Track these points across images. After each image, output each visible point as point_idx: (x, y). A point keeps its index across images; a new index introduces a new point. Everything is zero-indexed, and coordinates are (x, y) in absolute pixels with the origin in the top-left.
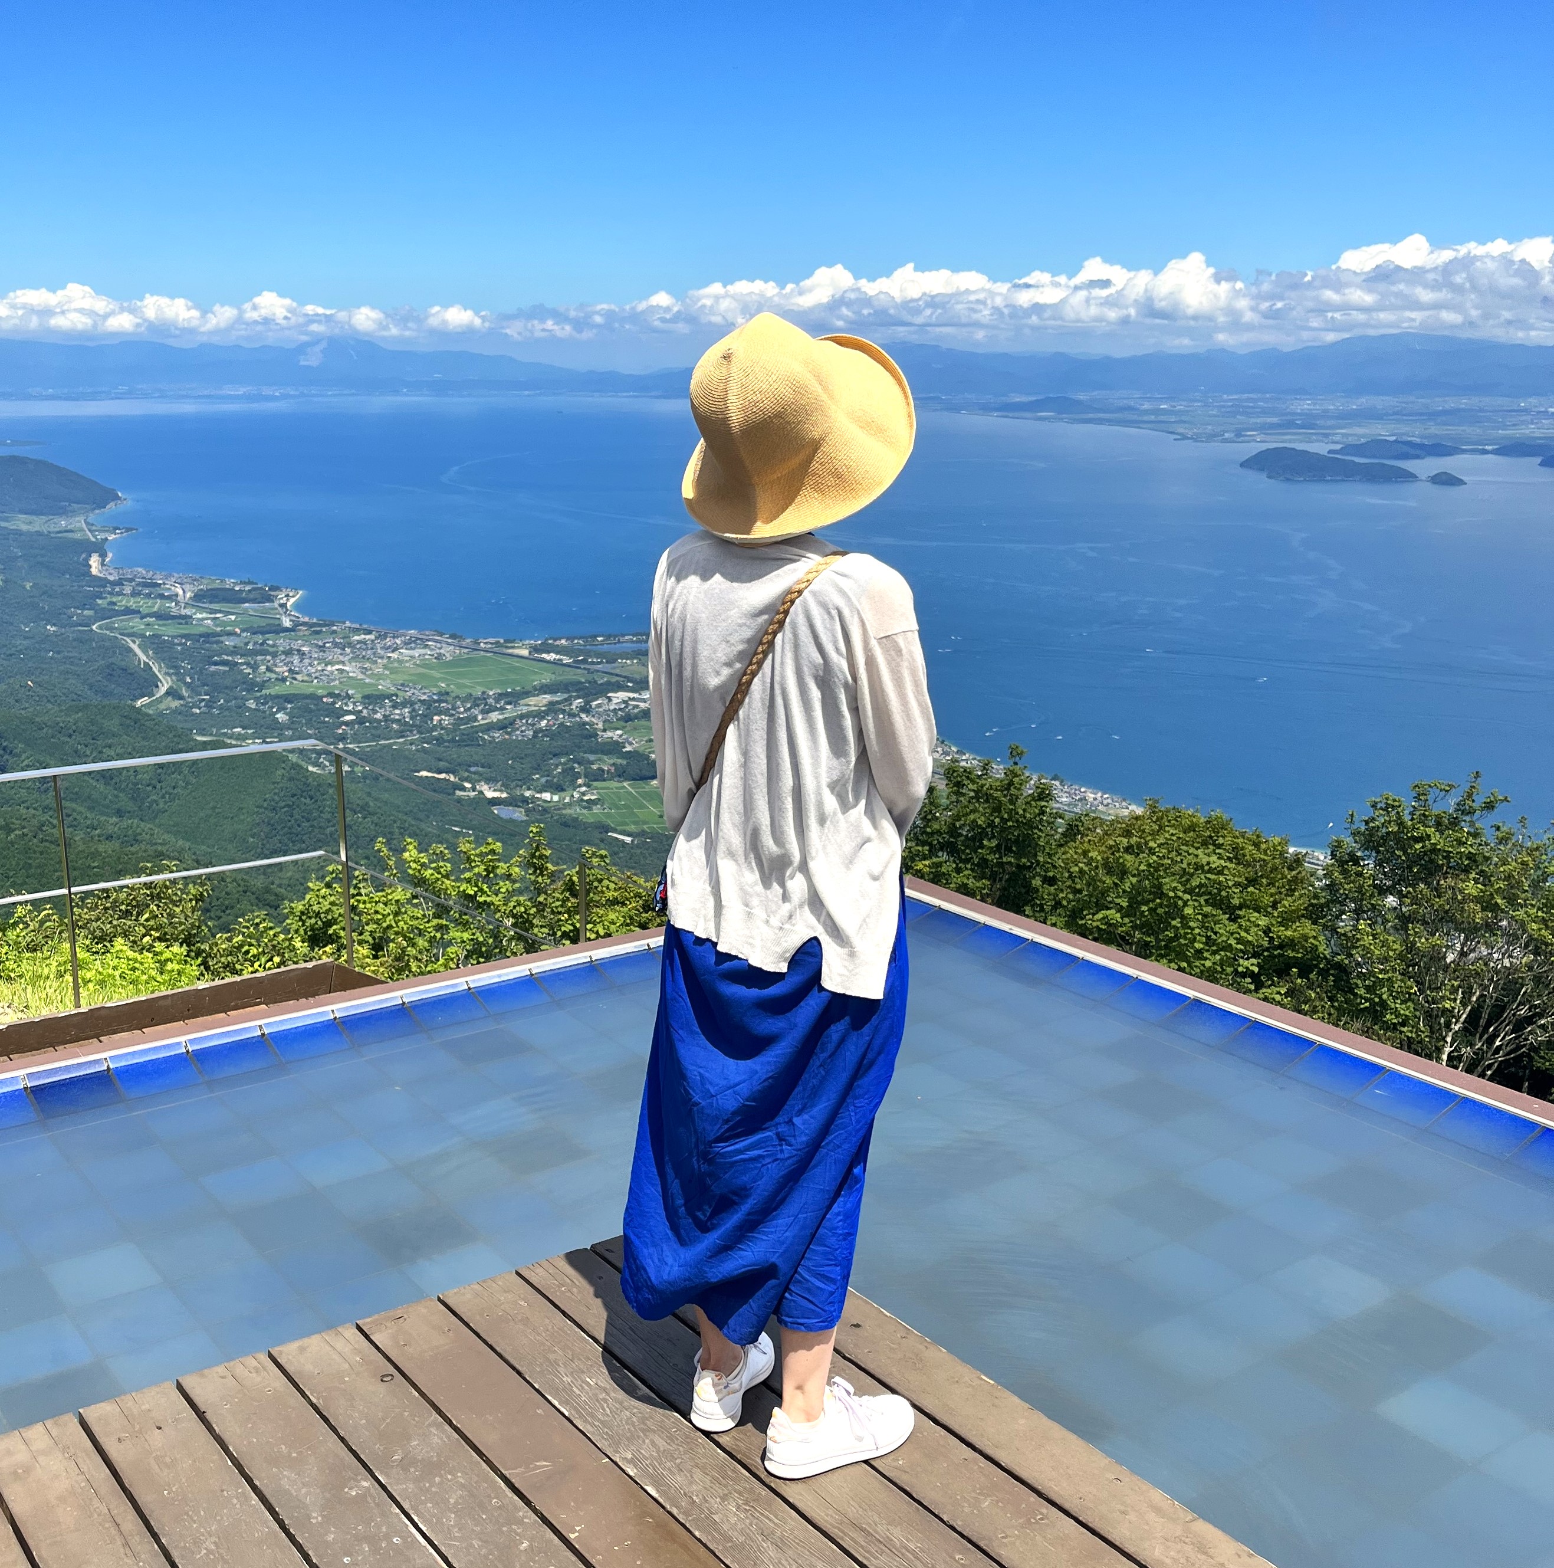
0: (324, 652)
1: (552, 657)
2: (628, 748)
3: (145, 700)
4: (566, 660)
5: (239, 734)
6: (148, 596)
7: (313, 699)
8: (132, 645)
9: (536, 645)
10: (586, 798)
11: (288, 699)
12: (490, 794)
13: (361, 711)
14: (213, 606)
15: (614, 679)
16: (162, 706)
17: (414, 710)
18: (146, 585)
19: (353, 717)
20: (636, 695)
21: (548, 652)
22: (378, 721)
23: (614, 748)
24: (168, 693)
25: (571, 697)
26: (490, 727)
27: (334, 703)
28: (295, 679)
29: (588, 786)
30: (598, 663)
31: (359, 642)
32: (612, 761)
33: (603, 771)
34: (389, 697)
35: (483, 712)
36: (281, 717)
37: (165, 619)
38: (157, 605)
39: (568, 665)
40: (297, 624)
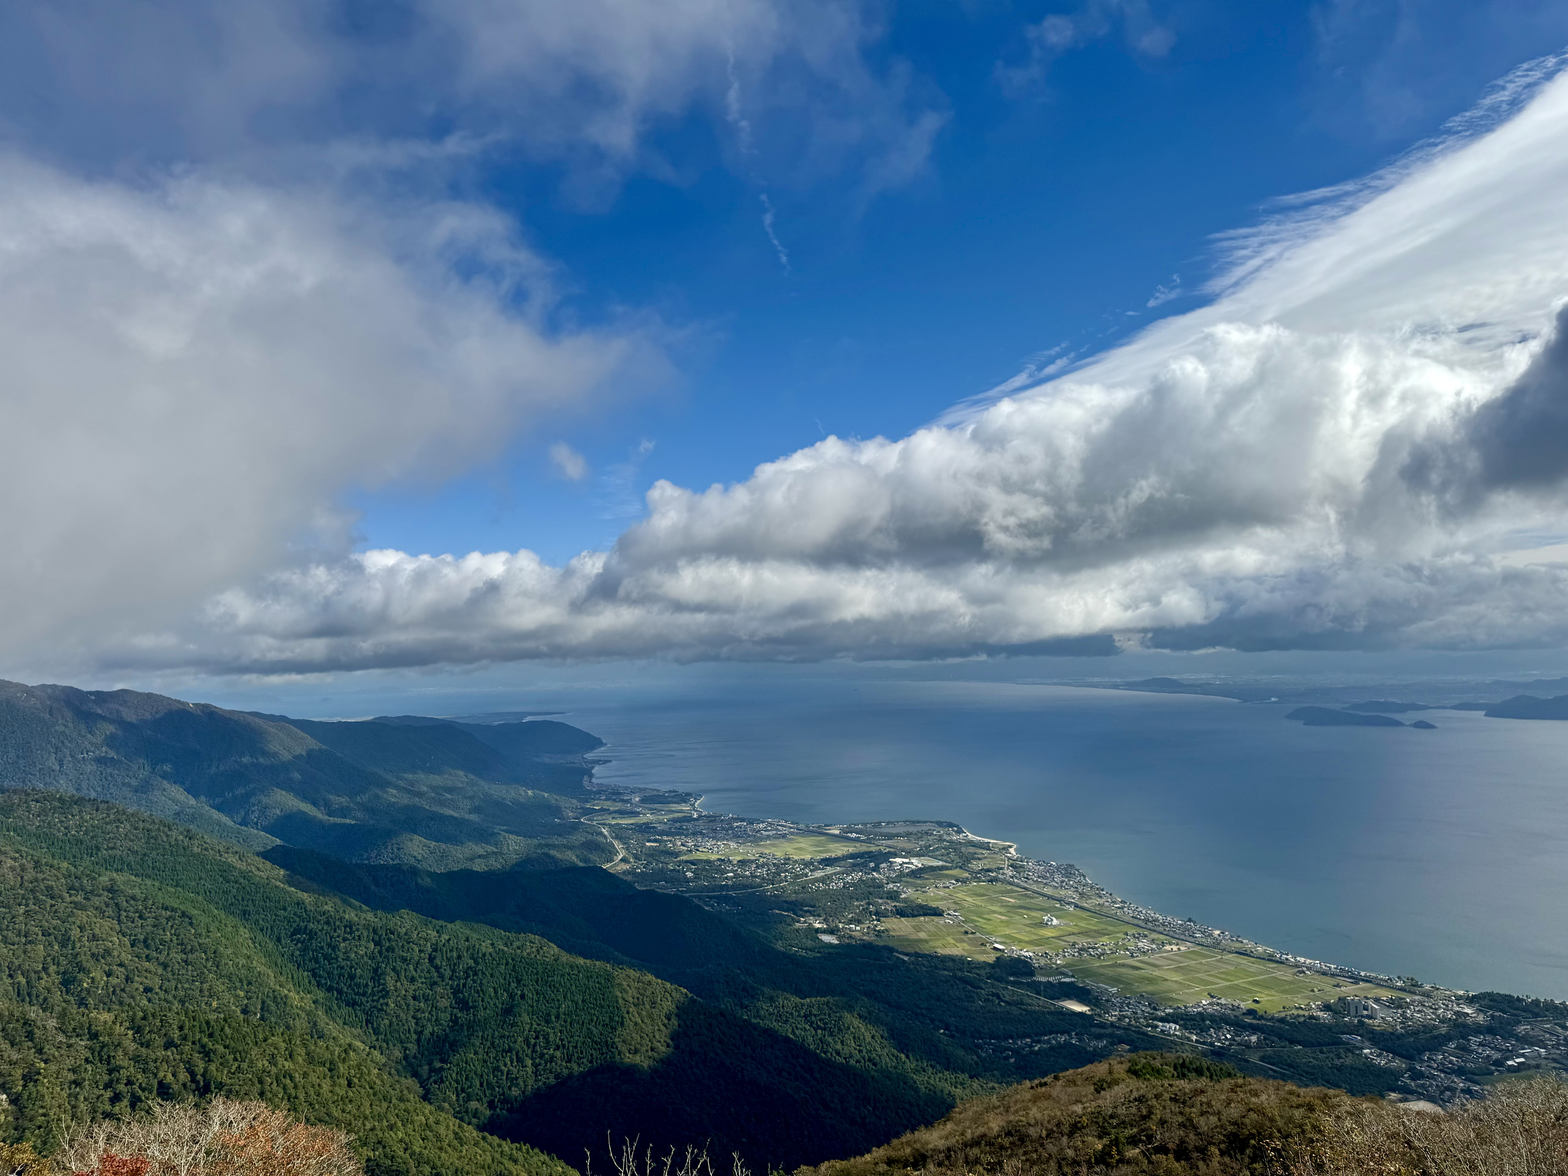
0: (716, 833)
1: (854, 835)
2: (903, 896)
3: (610, 865)
4: (863, 837)
5: (663, 885)
6: (615, 800)
7: (708, 862)
8: (603, 830)
9: (844, 828)
10: (877, 929)
11: (693, 863)
12: (817, 925)
13: (737, 870)
14: (651, 806)
15: (892, 850)
16: (619, 868)
17: (769, 869)
18: (614, 794)
19: (731, 874)
20: (907, 860)
21: (851, 833)
22: (747, 877)
23: (893, 896)
24: (622, 860)
25: (866, 861)
26: (817, 880)
27: (720, 865)
28: (698, 850)
29: (879, 920)
30: (883, 840)
31: (737, 827)
32: (893, 904)
33: (888, 910)
34: (752, 862)
35: (811, 871)
36: (689, 874)
37: (624, 814)
38: (619, 806)
39: (863, 841)
40: (700, 817)
